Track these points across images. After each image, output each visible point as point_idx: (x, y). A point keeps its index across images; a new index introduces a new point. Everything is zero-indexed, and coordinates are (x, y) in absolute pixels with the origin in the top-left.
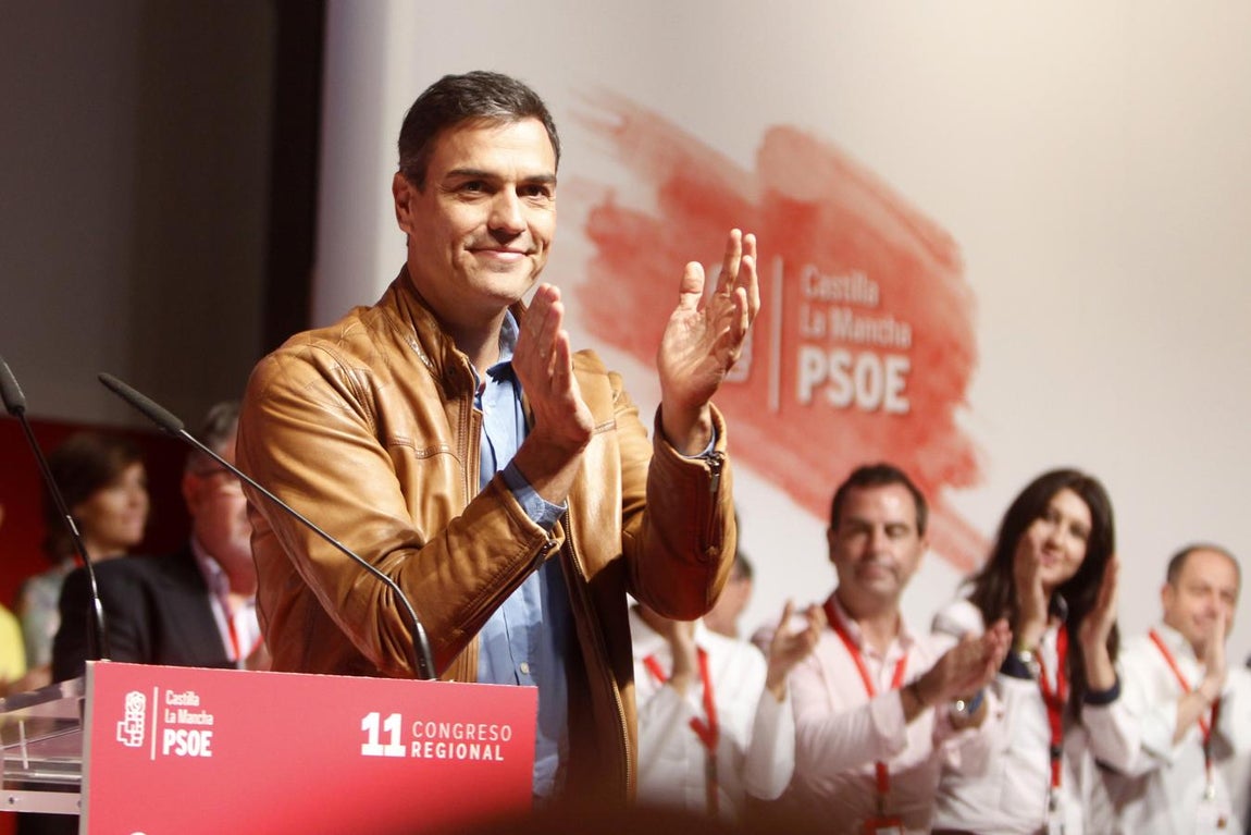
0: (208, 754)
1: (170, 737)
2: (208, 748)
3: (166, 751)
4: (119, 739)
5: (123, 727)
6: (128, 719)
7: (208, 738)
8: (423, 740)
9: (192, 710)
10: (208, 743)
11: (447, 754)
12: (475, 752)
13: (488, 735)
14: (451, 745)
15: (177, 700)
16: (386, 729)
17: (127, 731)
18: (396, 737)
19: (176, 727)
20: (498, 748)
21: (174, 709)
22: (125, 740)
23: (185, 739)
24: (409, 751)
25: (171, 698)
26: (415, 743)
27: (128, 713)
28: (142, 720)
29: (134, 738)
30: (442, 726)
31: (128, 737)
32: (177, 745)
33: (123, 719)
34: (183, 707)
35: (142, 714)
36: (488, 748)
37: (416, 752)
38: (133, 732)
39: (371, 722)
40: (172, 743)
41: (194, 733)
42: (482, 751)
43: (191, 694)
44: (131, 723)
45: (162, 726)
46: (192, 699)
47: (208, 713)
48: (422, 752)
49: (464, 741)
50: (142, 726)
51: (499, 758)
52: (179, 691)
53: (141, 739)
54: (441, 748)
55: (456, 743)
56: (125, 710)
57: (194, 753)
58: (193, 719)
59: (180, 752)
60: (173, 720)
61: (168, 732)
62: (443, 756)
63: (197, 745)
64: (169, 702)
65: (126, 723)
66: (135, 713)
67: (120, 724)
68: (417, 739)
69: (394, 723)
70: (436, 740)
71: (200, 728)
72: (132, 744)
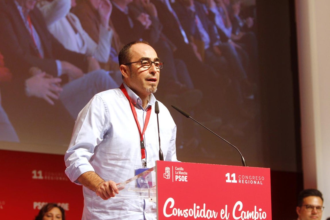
0: (187, 181)
1: (177, 177)
2: (186, 180)
3: (176, 180)
4: (164, 177)
5: (165, 175)
6: (166, 173)
7: (186, 178)
8: (241, 179)
9: (182, 171)
10: (186, 179)
11: (248, 182)
12: (255, 182)
13: (258, 179)
14: (249, 181)
15: (178, 169)
16: (232, 176)
17: (166, 176)
18: (234, 178)
19: (178, 175)
20: (261, 181)
21: (178, 171)
22: (166, 177)
23: (181, 178)
24: (238, 181)
25: (176, 168)
26: (239, 180)
27: (166, 171)
28: (170, 173)
29: (168, 177)
30: (246, 176)
31: (167, 177)
32: (179, 179)
33: (165, 173)
34: (180, 171)
35: (169, 172)
36: (258, 181)
37: (240, 182)
38: (167, 176)
39: (228, 175)
40: (177, 178)
41: (183, 176)
42: (257, 183)
43: (181, 168)
44: (167, 174)
45: (175, 175)
46: (182, 169)
47: (186, 172)
48: (241, 182)
49: (252, 180)
50: (170, 174)
51: (261, 184)
52: (178, 167)
53: (169, 177)
54: (246, 181)
55: (250, 180)
56: (165, 171)
57: (183, 181)
58: (182, 173)
59: (180, 180)
60: (177, 173)
61: (176, 176)
62: (247, 183)
63: (184, 179)
64: (176, 170)
65: (165, 174)
66: (168, 171)
67: (164, 174)
68: (240, 179)
69: (234, 175)
70: (245, 179)
71: (184, 175)
72: (167, 178)
